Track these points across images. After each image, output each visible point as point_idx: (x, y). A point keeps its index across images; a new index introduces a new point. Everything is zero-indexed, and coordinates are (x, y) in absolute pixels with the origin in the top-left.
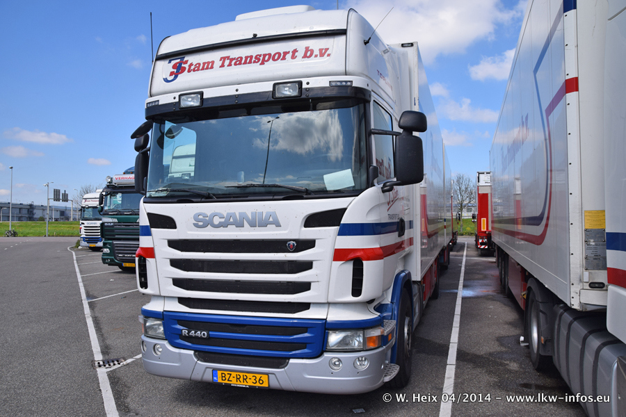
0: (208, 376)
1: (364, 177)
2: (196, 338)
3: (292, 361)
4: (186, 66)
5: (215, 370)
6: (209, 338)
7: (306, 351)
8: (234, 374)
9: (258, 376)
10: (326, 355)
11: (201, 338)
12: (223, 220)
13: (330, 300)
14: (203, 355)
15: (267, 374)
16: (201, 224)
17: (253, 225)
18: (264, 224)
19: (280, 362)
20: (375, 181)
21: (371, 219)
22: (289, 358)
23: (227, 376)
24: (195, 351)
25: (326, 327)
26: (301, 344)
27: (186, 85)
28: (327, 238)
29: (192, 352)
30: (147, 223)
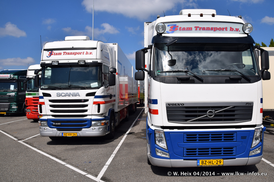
0: (61, 135)
1: (101, 84)
2: (57, 125)
3: (83, 129)
4: (53, 53)
5: (62, 133)
6: (61, 125)
7: (87, 126)
8: (68, 134)
9: (74, 134)
10: (91, 127)
11: (59, 125)
12: (65, 95)
13: (92, 114)
14: (59, 130)
15: (77, 133)
16: (58, 95)
17: (73, 96)
18: (76, 96)
19: (80, 130)
20: (103, 85)
21: (102, 94)
22: (82, 129)
23: (66, 134)
24: (57, 129)
25: (92, 120)
26: (86, 125)
27: (54, 59)
28: (91, 99)
29: (56, 129)
30: (42, 95)
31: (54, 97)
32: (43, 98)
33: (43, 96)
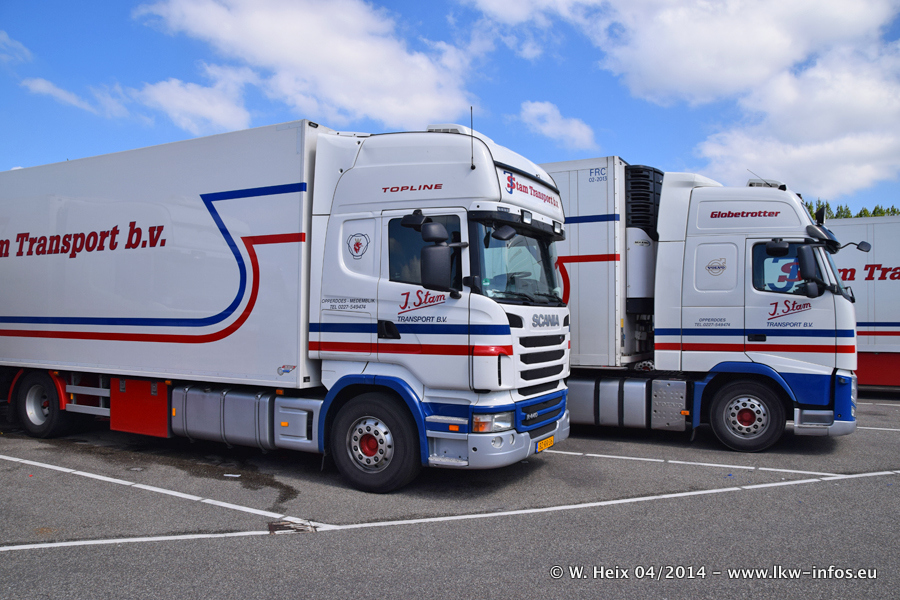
5: (536, 442)
7: (561, 412)
8: (543, 442)
9: (551, 438)
11: (534, 418)
15: (553, 435)
16: (535, 324)
17: (552, 324)
22: (556, 421)
24: (528, 432)
28: (567, 334)
29: (527, 434)
30: (506, 322)
31: (528, 330)
32: (509, 333)
33: (508, 323)
